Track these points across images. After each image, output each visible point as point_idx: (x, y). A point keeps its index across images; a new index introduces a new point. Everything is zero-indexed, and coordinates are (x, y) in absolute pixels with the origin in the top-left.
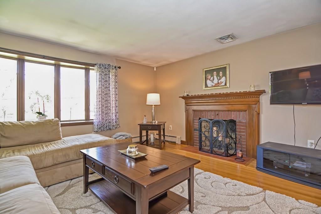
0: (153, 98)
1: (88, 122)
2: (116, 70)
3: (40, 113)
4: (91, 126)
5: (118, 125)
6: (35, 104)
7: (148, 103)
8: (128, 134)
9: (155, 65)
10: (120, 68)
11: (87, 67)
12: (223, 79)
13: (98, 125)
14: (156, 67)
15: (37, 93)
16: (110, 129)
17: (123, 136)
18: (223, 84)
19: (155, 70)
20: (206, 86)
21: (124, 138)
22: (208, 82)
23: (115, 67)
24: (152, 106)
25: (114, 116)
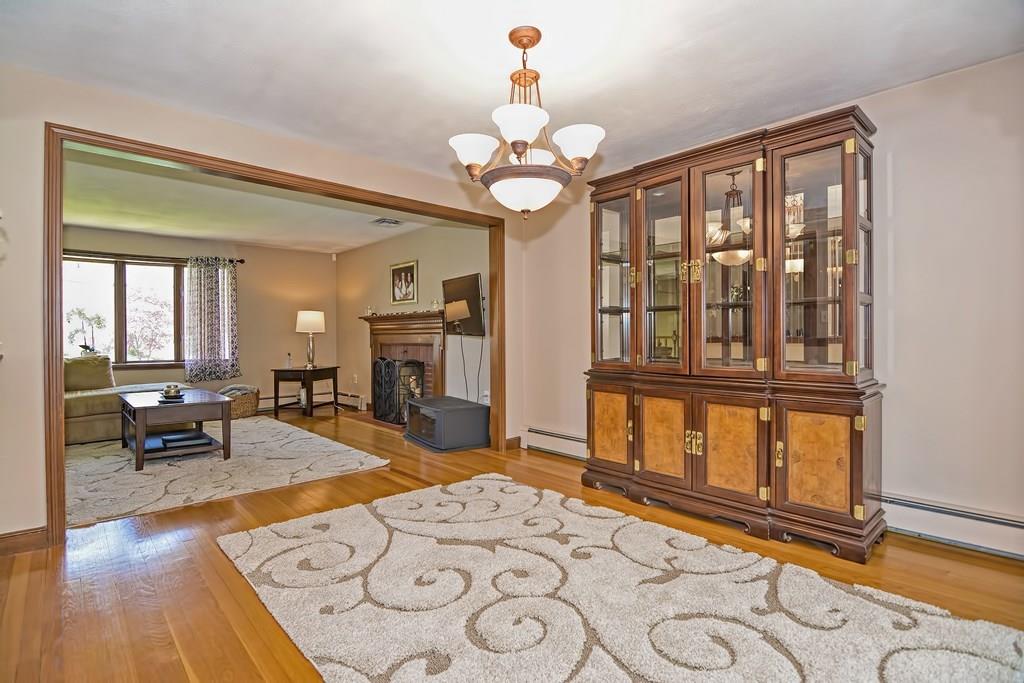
0: (311, 320)
1: (178, 363)
2: (234, 267)
3: (86, 347)
4: (180, 370)
5: (237, 371)
6: (77, 331)
7: (298, 329)
8: (248, 386)
9: (333, 250)
10: (242, 261)
11: (178, 265)
12: (410, 289)
13: (191, 370)
14: (337, 255)
15: (80, 313)
16: (218, 378)
17: (239, 390)
18: (411, 297)
19: (334, 258)
20: (394, 299)
21: (239, 393)
22: (396, 290)
23: (231, 261)
24: (308, 334)
25: (226, 353)
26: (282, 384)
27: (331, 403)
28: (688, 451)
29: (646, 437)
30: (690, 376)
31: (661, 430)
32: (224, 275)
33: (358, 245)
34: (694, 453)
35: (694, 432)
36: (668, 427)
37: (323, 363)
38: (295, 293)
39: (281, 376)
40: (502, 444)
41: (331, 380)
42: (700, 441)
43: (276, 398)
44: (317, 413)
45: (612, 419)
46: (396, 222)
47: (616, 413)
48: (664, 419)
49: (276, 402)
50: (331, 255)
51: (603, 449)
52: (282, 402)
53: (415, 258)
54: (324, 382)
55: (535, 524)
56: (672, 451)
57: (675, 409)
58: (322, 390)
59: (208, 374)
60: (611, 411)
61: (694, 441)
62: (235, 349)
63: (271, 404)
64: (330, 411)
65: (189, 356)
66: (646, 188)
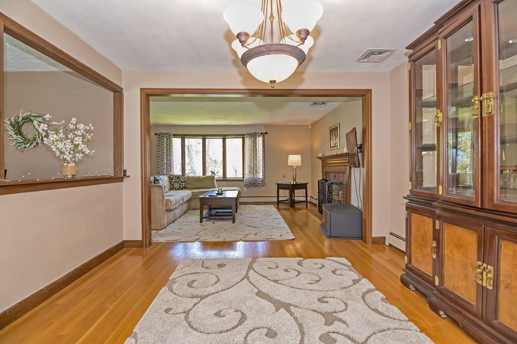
0: (295, 159)
2: (263, 136)
4: (242, 182)
5: (264, 183)
7: (289, 164)
10: (266, 133)
11: (243, 137)
12: (337, 140)
13: (247, 182)
14: (312, 125)
16: (256, 186)
18: (337, 145)
19: (310, 127)
20: (331, 147)
22: (331, 141)
23: (262, 133)
24: (293, 166)
25: (260, 175)
26: (281, 191)
27: (304, 201)
28: (480, 282)
29: (446, 259)
30: (482, 209)
31: (457, 255)
32: (260, 140)
33: (317, 119)
34: (484, 285)
35: (485, 265)
36: (463, 254)
37: (300, 181)
38: (288, 146)
39: (280, 187)
40: (369, 240)
41: (304, 190)
42: (491, 275)
43: (278, 197)
44: (297, 206)
45: (423, 237)
46: (323, 103)
47: (425, 232)
48: (459, 246)
49: (278, 199)
50: (308, 125)
51: (417, 260)
52: (280, 199)
53: (338, 123)
54: (301, 190)
55: (327, 302)
56: (466, 277)
57: (470, 238)
58: (299, 195)
59: (253, 184)
60: (422, 230)
61: (485, 273)
62: (264, 173)
63: (275, 200)
64: (304, 205)
65: (247, 176)
66: (446, 37)
